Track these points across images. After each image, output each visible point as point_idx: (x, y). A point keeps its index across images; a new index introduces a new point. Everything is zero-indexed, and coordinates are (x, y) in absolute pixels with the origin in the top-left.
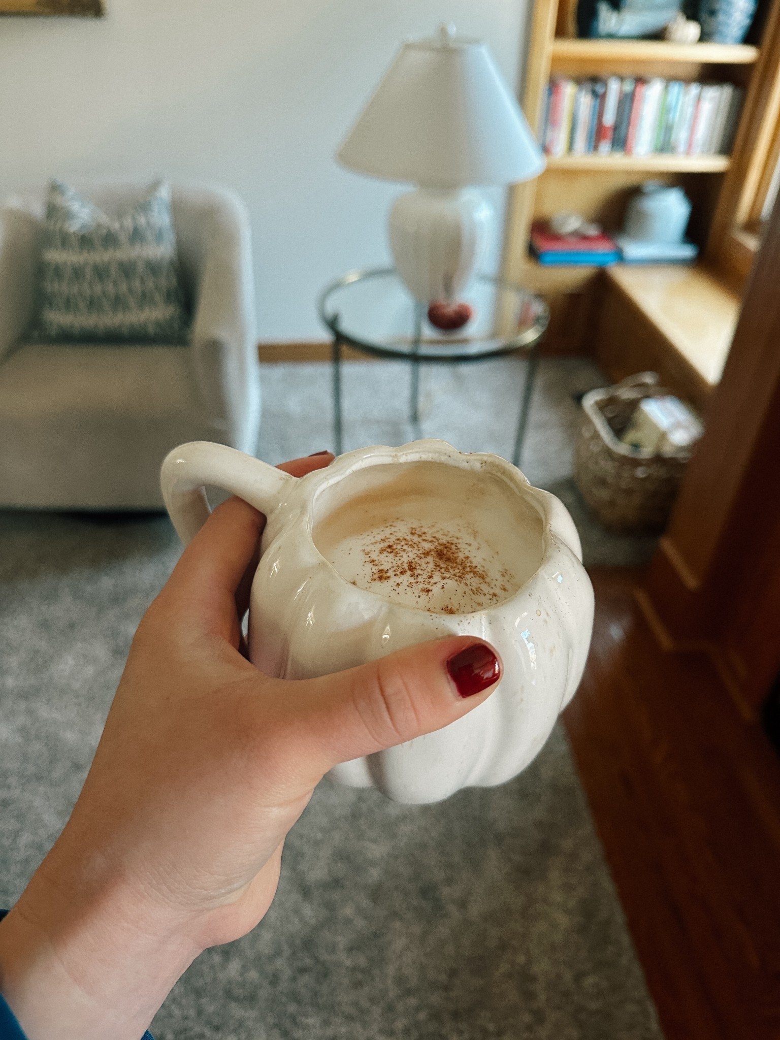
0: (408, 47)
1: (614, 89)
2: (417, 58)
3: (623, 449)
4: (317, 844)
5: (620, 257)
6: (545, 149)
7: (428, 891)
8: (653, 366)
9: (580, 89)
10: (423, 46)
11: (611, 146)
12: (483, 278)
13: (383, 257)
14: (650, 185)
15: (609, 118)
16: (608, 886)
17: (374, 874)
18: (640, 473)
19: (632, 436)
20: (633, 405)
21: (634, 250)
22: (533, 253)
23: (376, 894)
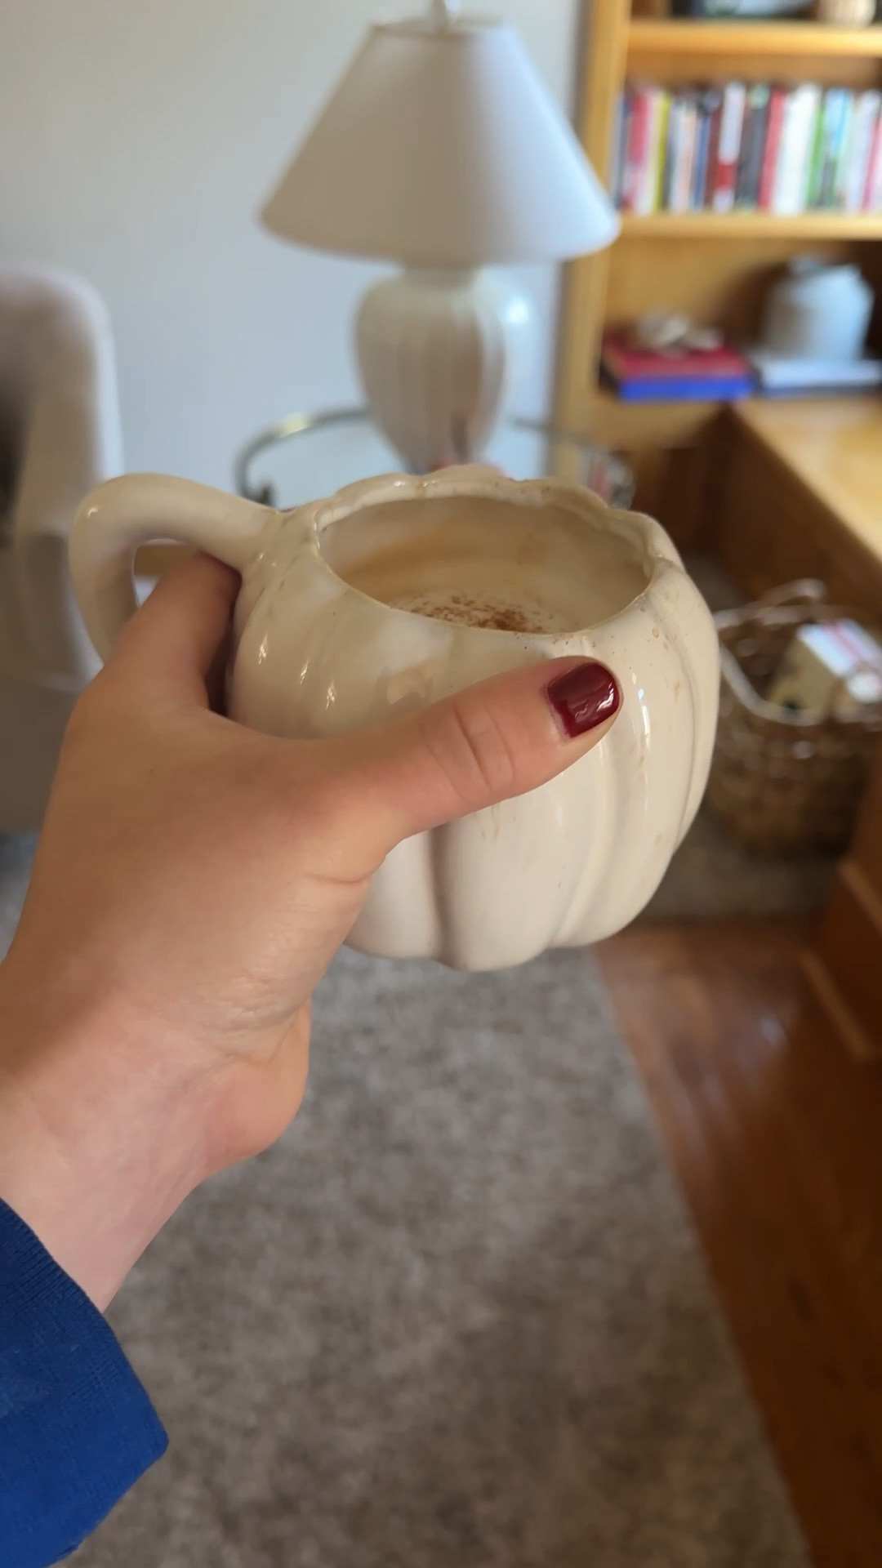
0: (379, 31)
1: (735, 101)
2: (395, 50)
3: (770, 711)
4: (250, 1433)
5: (756, 384)
6: (623, 203)
7: (451, 1511)
8: (820, 568)
9: (678, 103)
10: (406, 29)
11: (733, 197)
12: (521, 423)
13: (347, 391)
14: (803, 263)
15: (729, 150)
16: (773, 1485)
17: (353, 1484)
18: (802, 751)
19: (785, 688)
20: (786, 635)
21: (779, 372)
22: (607, 381)
23: (358, 1520)
